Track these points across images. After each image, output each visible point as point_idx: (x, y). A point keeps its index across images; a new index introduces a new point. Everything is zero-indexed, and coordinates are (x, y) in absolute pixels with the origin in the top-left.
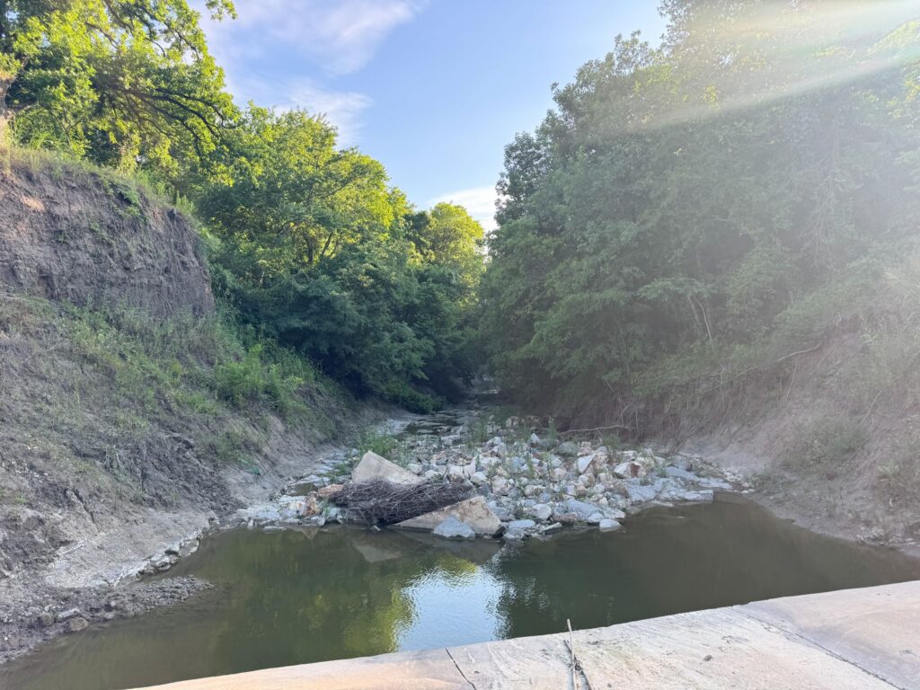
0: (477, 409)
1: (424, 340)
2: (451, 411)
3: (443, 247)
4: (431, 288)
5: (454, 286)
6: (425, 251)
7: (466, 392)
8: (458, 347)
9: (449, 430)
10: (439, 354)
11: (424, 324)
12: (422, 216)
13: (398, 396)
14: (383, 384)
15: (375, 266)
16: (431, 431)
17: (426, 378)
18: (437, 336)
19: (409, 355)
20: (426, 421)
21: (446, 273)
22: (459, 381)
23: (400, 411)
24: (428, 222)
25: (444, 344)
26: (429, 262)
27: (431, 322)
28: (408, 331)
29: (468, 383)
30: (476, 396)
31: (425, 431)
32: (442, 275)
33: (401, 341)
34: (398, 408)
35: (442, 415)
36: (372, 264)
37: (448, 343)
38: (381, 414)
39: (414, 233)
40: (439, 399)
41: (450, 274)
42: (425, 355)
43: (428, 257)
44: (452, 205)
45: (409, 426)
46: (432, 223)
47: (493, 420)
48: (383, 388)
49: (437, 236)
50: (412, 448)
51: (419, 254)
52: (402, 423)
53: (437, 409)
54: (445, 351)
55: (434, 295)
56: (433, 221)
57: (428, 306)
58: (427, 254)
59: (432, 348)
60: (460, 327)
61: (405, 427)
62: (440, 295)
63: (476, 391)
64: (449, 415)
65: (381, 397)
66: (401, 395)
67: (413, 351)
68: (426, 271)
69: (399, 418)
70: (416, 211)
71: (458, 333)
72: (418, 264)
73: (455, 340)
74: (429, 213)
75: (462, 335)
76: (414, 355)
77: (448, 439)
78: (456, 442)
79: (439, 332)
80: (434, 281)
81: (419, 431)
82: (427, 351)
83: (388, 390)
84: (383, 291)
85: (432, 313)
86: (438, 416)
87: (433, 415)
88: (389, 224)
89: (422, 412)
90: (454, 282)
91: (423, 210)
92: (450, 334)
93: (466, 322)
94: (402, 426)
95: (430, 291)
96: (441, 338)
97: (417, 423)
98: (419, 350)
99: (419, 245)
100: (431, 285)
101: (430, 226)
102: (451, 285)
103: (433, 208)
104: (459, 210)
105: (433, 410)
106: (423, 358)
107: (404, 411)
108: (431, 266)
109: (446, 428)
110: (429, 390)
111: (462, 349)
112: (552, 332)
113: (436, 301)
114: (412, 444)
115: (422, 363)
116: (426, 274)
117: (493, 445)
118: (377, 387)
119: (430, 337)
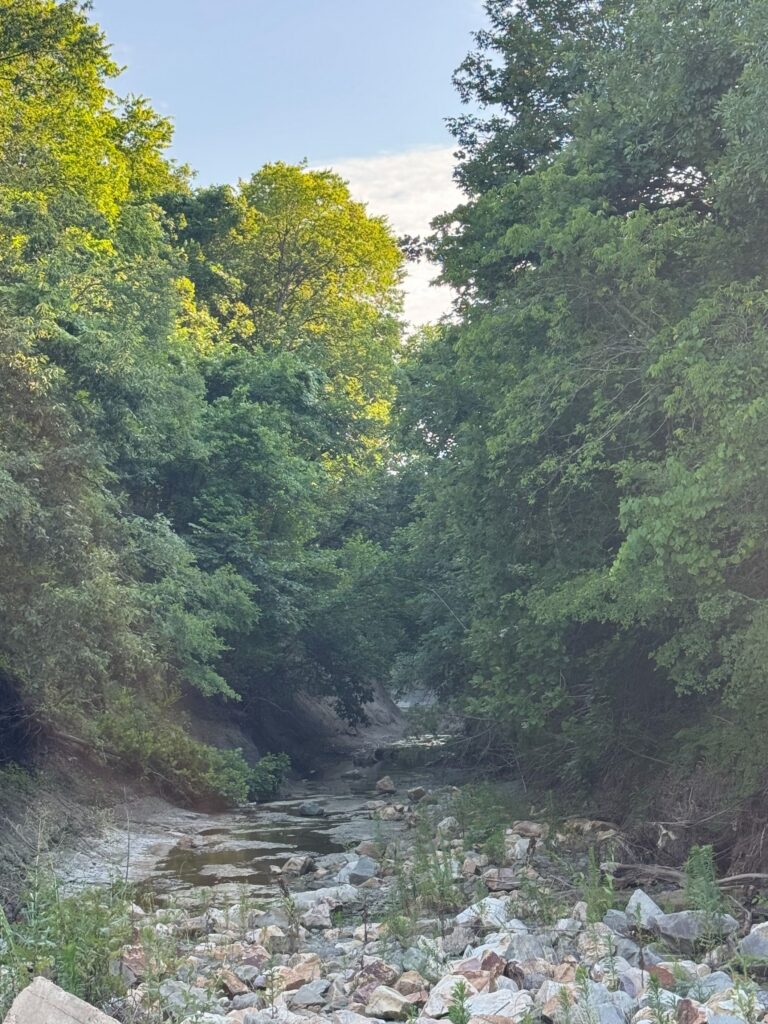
0: (388, 794)
1: (223, 575)
2: (307, 803)
3: (280, 297)
4: (243, 418)
5: (313, 412)
6: (224, 307)
7: (349, 741)
8: (324, 599)
9: (309, 868)
10: (267, 622)
11: (222, 527)
12: (215, 200)
13: (137, 752)
14: (89, 714)
15: (72, 329)
16: (247, 872)
17: (232, 693)
18: (262, 566)
19: (175, 619)
20: (229, 835)
21: (290, 372)
22: (325, 708)
23: (147, 802)
24: (234, 221)
25: (283, 590)
26: (237, 339)
27: (246, 521)
28: (173, 546)
29: (353, 713)
30: (379, 753)
31: (227, 870)
32: (279, 379)
33: (151, 575)
34: (139, 792)
35: (279, 816)
36: (60, 322)
37: (296, 586)
38: (81, 814)
39: (192, 251)
40: (267, 763)
41: (302, 376)
42: (228, 623)
43: (233, 324)
44: (305, 172)
45: (174, 851)
46: (246, 222)
47: (453, 832)
48: (90, 726)
49: (259, 261)
50: (193, 935)
51: (205, 315)
52: (151, 841)
53: (263, 795)
54: (288, 612)
55: (254, 438)
56: (250, 217)
57: (233, 471)
58: (232, 314)
59: (247, 602)
60: (330, 541)
61: (163, 855)
62: (270, 438)
63: (376, 739)
64: (303, 814)
65: (84, 754)
66: (150, 748)
67: (188, 608)
68: (228, 364)
69: (143, 826)
70: (197, 185)
71: (325, 558)
72: (203, 344)
73: (320, 580)
74: (236, 193)
75: (339, 564)
76: (190, 621)
77: (314, 902)
78: (342, 913)
79: (265, 552)
80: (254, 397)
81: (209, 870)
82: (232, 611)
83: (107, 733)
84: (96, 410)
85: (246, 493)
86: (266, 817)
87: (248, 813)
88: (115, 210)
89: (216, 804)
90: (311, 399)
91: (218, 182)
92: (302, 561)
93: (348, 525)
94: (153, 851)
95: (240, 424)
96: (275, 572)
97: (199, 841)
98: (205, 605)
99: (207, 287)
100: (245, 405)
101: (242, 232)
102: (303, 409)
103: (247, 181)
104: (327, 187)
105: (250, 798)
106: (219, 631)
107: (160, 803)
108: (242, 351)
109: (299, 859)
110: (236, 734)
111: (338, 607)
112: (684, 533)
113: (261, 456)
114: (191, 923)
115: (219, 645)
116: (230, 372)
117: (479, 931)
118: (69, 723)
119: (242, 567)
